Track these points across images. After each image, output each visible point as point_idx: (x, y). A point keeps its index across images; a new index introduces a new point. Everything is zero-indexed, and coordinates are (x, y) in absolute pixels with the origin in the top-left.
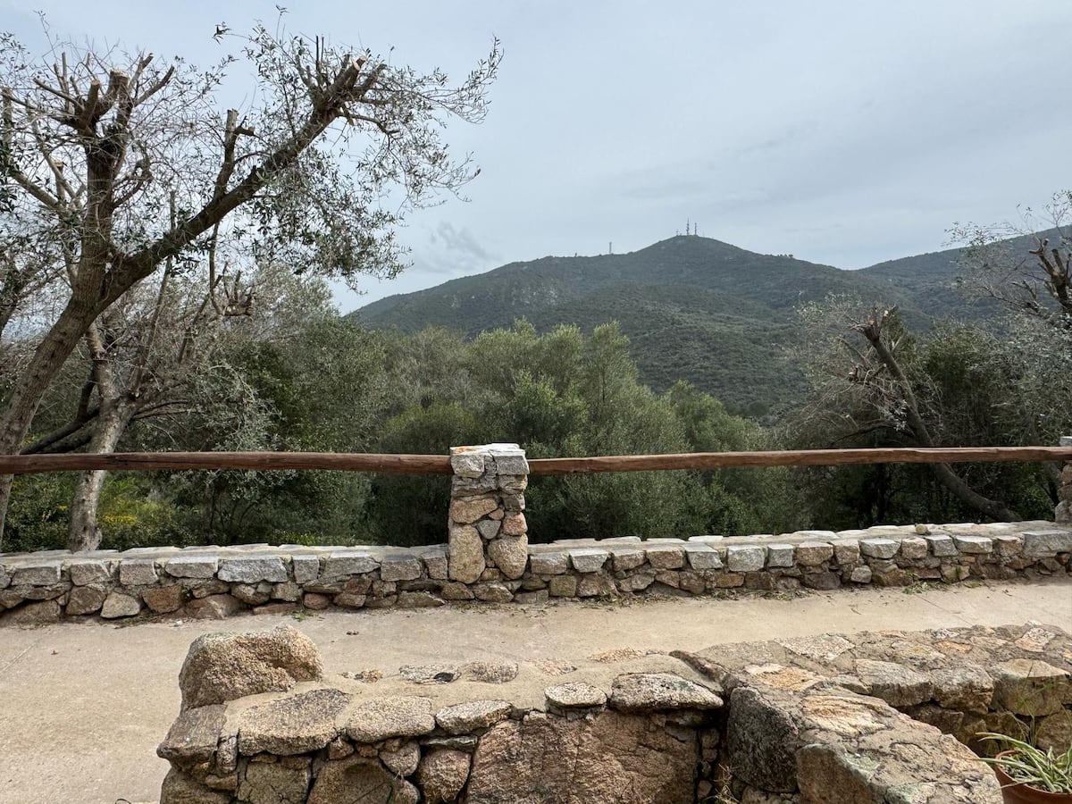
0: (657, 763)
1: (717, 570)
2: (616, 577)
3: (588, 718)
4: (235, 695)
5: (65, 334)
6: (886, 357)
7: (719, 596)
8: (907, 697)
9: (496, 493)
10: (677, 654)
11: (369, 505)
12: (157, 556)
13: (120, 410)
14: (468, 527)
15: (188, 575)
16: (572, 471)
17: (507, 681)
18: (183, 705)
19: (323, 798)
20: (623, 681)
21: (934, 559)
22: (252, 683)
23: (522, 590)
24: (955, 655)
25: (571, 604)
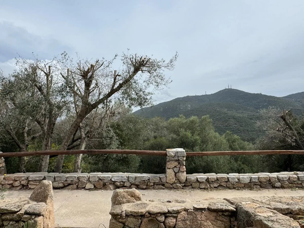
0: (220, 224)
1: (237, 182)
2: (209, 183)
3: (203, 211)
4: (124, 203)
5: (78, 122)
6: (288, 124)
7: (237, 189)
8: (283, 211)
9: (178, 161)
10: (224, 199)
11: (140, 166)
12: (97, 175)
13: (86, 140)
14: (171, 169)
15: (105, 179)
16: (197, 155)
17: (183, 203)
18: (112, 205)
19: (144, 226)
20: (211, 204)
21: (300, 181)
22: (127, 200)
23: (185, 186)
24: (297, 202)
25: (198, 190)
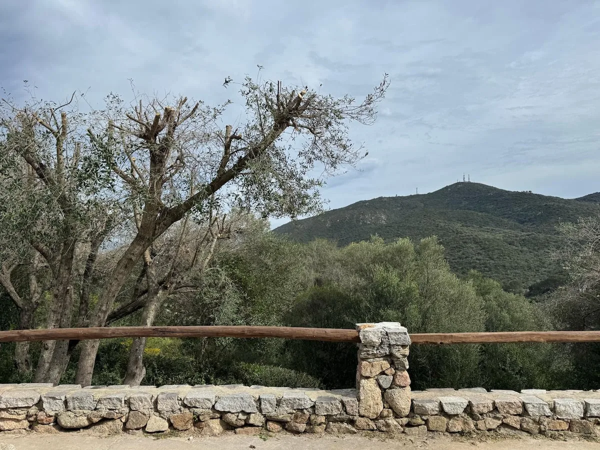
1: (549, 416)
2: (474, 419)
9: (390, 358)
12: (178, 392)
14: (371, 380)
15: (197, 405)
16: (439, 343)
23: (409, 425)
25: (443, 437)
